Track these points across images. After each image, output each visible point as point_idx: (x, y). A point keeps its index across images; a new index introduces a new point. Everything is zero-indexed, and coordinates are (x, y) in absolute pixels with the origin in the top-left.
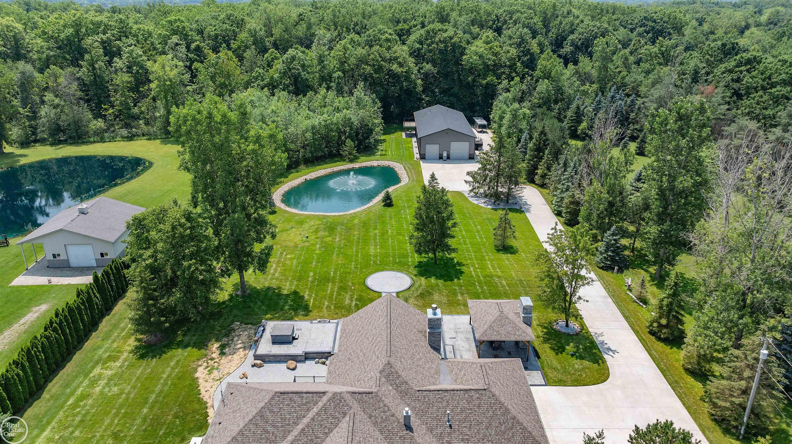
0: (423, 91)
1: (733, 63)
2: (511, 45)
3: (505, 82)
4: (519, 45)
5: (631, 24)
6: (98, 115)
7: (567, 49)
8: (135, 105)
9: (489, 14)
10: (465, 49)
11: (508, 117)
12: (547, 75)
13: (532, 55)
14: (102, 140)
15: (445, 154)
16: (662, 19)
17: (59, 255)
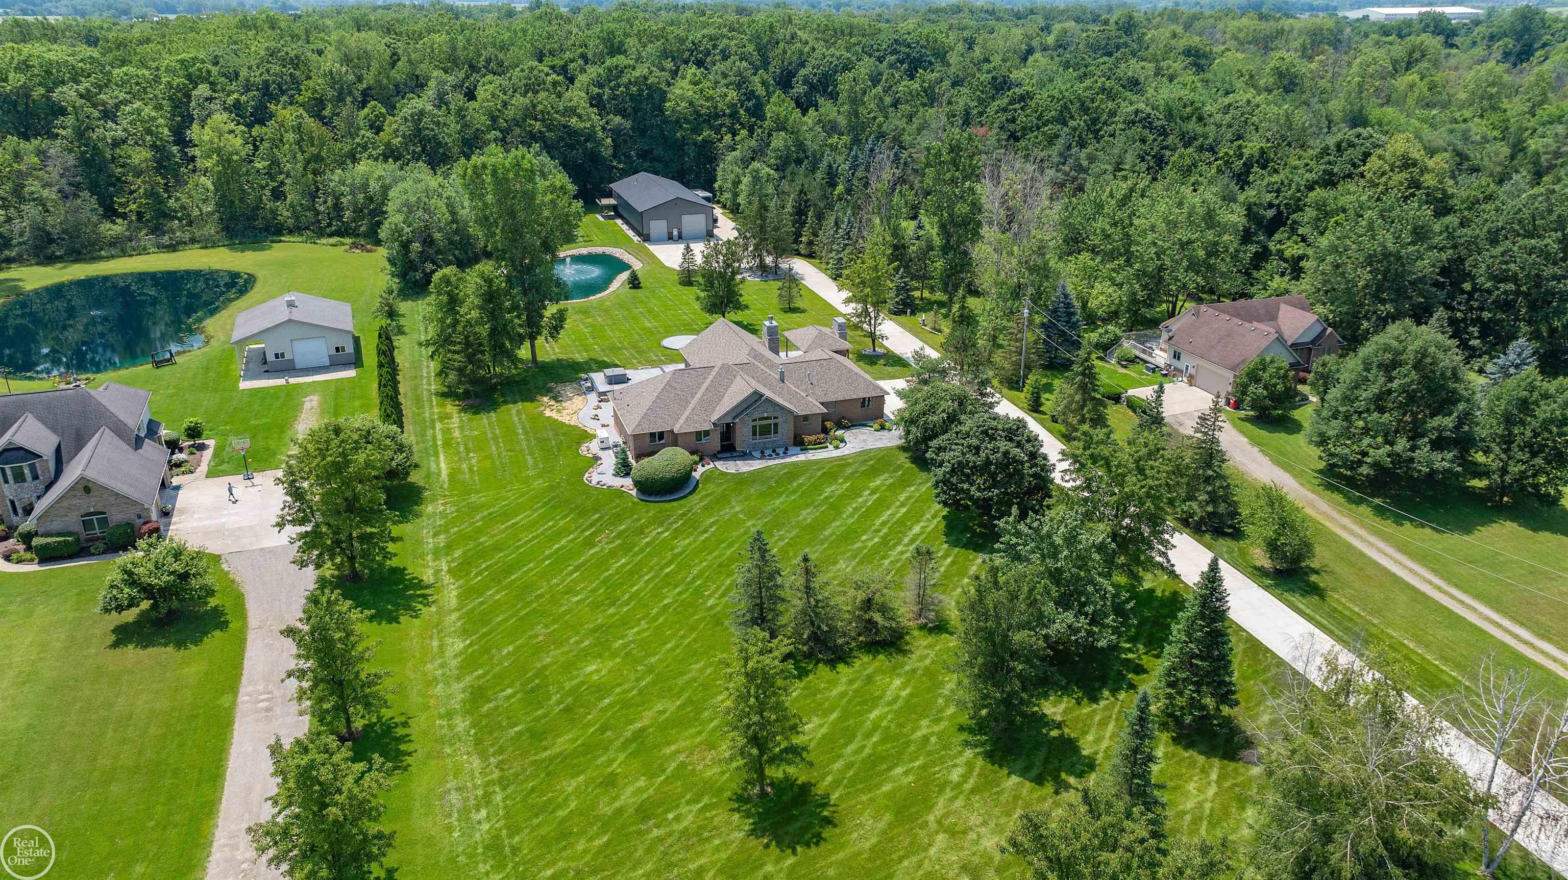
0: (615, 156)
1: (1006, 100)
2: (727, 86)
3: (728, 138)
4: (739, 86)
5: (878, 50)
6: (111, 213)
7: (799, 89)
8: (169, 197)
9: (682, 41)
10: (665, 92)
11: (746, 180)
12: (781, 126)
13: (758, 98)
14: (124, 253)
15: (675, 233)
16: (918, 43)
17: (283, 355)
